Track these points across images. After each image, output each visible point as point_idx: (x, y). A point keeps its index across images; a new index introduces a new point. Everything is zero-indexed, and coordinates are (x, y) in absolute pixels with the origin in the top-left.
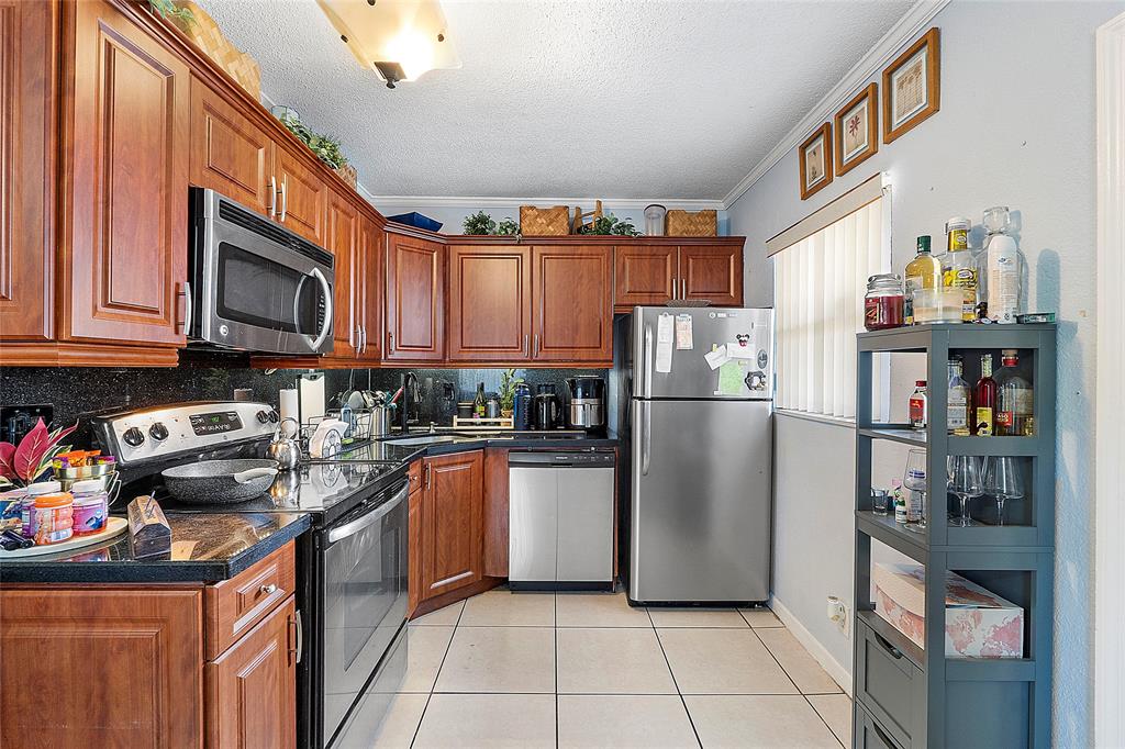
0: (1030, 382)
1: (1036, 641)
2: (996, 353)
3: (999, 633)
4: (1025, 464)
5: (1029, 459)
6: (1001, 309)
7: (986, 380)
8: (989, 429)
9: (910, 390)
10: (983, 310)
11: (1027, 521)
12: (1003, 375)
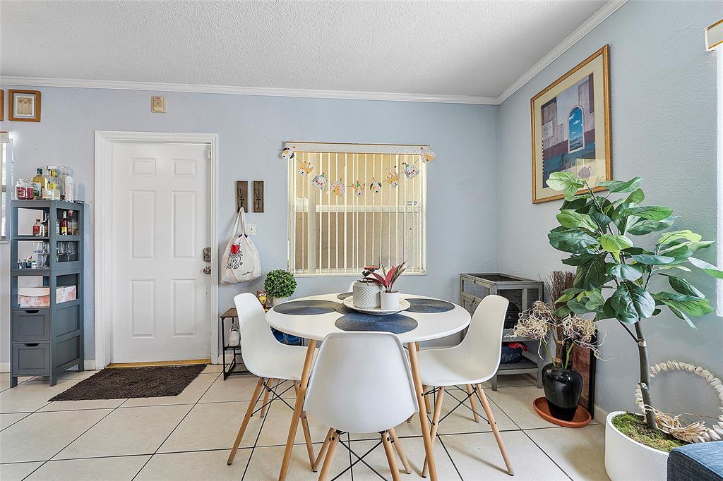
0: (77, 220)
1: (79, 294)
2: (67, 211)
3: (69, 294)
4: (76, 243)
5: (77, 242)
6: (70, 198)
7: (64, 219)
8: (66, 234)
9: (34, 223)
10: (63, 197)
11: (77, 259)
12: (69, 219)
